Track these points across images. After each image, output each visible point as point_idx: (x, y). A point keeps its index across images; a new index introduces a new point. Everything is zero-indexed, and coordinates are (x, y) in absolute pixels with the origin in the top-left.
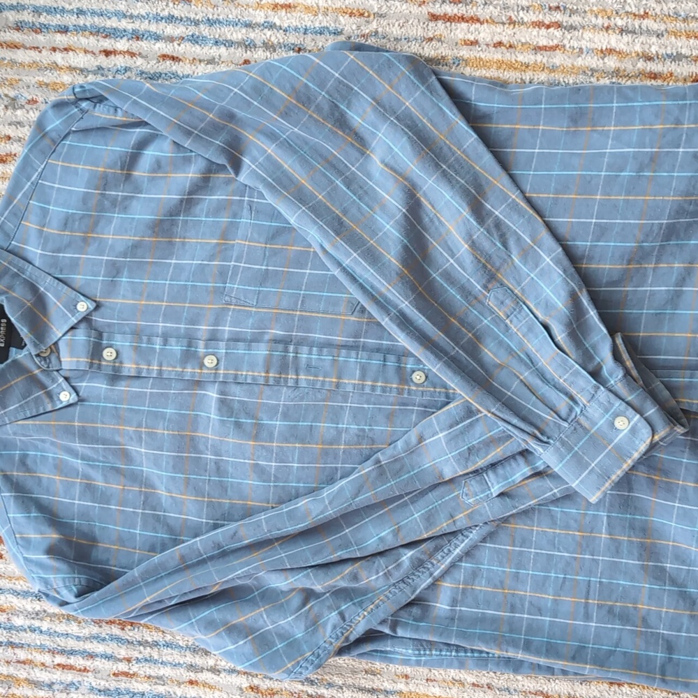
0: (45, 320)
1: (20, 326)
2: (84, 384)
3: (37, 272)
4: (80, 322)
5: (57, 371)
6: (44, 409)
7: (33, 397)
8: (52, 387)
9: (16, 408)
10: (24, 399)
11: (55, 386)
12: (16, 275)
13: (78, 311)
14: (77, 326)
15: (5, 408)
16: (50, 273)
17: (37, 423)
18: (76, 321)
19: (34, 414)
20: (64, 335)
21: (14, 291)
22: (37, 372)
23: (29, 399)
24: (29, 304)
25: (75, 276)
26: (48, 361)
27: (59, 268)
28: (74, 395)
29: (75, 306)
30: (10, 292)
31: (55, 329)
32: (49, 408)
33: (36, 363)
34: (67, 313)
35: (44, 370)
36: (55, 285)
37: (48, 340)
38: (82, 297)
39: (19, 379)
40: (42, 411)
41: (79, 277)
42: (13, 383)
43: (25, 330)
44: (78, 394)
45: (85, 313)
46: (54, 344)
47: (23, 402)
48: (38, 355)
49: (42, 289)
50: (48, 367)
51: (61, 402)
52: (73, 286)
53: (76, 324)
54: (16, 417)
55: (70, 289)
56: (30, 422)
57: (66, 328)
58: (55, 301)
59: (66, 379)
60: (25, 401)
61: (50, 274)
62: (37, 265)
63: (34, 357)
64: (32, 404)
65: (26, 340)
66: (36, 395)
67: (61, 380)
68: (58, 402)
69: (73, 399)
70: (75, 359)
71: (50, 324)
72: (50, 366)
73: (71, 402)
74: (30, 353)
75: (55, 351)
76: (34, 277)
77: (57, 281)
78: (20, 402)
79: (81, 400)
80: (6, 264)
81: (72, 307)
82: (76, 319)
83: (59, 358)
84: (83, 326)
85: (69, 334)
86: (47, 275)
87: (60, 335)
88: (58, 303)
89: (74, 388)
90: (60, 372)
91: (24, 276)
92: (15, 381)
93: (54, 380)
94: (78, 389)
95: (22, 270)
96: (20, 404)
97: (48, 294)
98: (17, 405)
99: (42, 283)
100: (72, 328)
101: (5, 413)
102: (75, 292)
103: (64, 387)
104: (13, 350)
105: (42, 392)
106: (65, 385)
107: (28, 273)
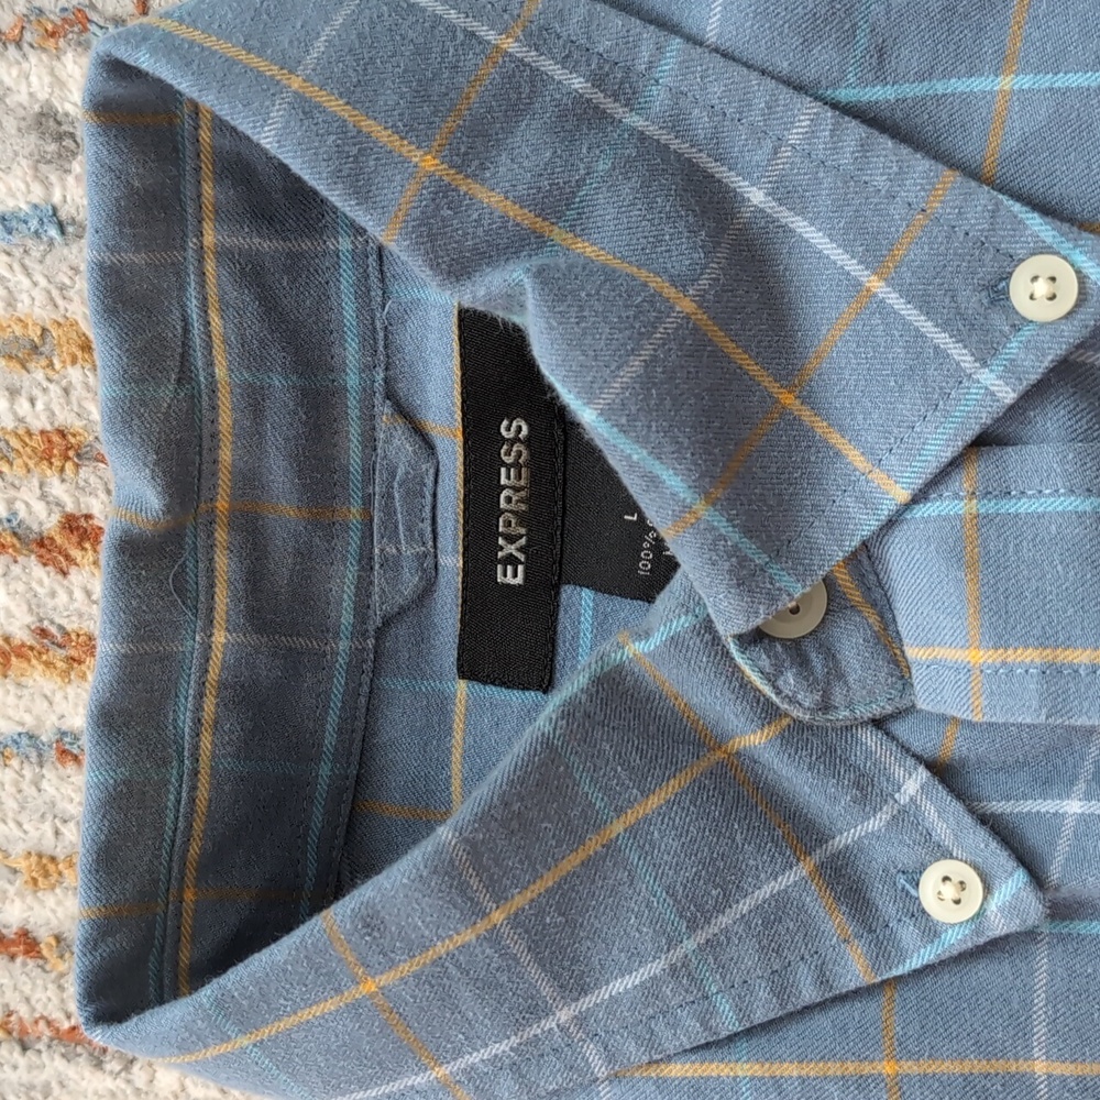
0: (788, 399)
1: (638, 454)
2: (1074, 806)
3: (719, 84)
4: (1035, 395)
5: (878, 723)
6: (822, 980)
7: (744, 906)
8: (858, 830)
9: (650, 989)
10: (693, 926)
11: (875, 824)
12: (583, 118)
13: (1019, 323)
14: (1011, 429)
15: (584, 990)
16: (809, 74)
17: (792, 1070)
18: (1008, 395)
19: (760, 1016)
20: (920, 497)
21: (578, 228)
22: (754, 740)
23: (724, 920)
24: (686, 305)
25: (978, 84)
26: (816, 660)
27: (863, 39)
28: (1014, 883)
29: (997, 292)
30: (558, 234)
31: (855, 457)
32: (855, 969)
33: (745, 685)
34: (942, 339)
35: (799, 726)
36: (846, 160)
37: (819, 535)
38: (1036, 223)
39: (654, 802)
40: (809, 993)
41: (1006, 83)
42: (618, 827)
43: (674, 481)
44: (1037, 878)
45: (1072, 334)
46: (853, 560)
47: (690, 945)
48: (755, 638)
49: (757, 196)
50: (825, 706)
51: (931, 930)
52: (969, 150)
53: (1013, 410)
54: (650, 1041)
55: (951, 177)
56: (740, 1068)
57: (939, 446)
58: (853, 266)
59: (945, 773)
60: (701, 937)
61: (799, 88)
62: (712, 30)
63: (733, 649)
64: (747, 957)
65: (680, 546)
66: (767, 890)
67: (914, 784)
68: (908, 933)
69: (1010, 909)
70: (1031, 656)
71: (821, 427)
72: (838, 697)
73: (998, 926)
74: (708, 626)
75: (856, 596)
76: (701, 121)
77: (855, 130)
78: (672, 943)
79: (1062, 910)
80: (510, 45)
81: (972, 300)
82: (1011, 372)
83: (887, 642)
84: (1053, 420)
85: (963, 482)
86: (785, 94)
87: (902, 494)
88: (877, 285)
89: (1003, 832)
90: (900, 729)
91: (634, 120)
92: (631, 817)
93: (868, 789)
94: (1035, 837)
95: (620, 82)
96: (677, 954)
97: (801, 226)
98: (655, 968)
99: (760, 156)
100: (985, 442)
101: (581, 1020)
102: (984, 195)
103: (942, 830)
104: (581, 605)
105: (802, 870)
106: (942, 816)
107: (659, 97)
